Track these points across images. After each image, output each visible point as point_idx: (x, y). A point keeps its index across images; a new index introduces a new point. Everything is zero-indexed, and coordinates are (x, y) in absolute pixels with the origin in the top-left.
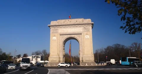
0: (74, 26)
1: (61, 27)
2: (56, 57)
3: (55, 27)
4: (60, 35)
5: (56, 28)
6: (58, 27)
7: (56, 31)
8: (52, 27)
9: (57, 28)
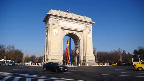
0: (77, 21)
1: (63, 19)
2: (57, 54)
3: (56, 18)
4: (61, 29)
5: (57, 20)
6: (59, 18)
7: (57, 23)
8: (52, 17)
9: (59, 20)
